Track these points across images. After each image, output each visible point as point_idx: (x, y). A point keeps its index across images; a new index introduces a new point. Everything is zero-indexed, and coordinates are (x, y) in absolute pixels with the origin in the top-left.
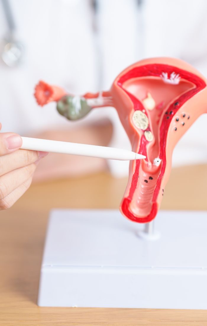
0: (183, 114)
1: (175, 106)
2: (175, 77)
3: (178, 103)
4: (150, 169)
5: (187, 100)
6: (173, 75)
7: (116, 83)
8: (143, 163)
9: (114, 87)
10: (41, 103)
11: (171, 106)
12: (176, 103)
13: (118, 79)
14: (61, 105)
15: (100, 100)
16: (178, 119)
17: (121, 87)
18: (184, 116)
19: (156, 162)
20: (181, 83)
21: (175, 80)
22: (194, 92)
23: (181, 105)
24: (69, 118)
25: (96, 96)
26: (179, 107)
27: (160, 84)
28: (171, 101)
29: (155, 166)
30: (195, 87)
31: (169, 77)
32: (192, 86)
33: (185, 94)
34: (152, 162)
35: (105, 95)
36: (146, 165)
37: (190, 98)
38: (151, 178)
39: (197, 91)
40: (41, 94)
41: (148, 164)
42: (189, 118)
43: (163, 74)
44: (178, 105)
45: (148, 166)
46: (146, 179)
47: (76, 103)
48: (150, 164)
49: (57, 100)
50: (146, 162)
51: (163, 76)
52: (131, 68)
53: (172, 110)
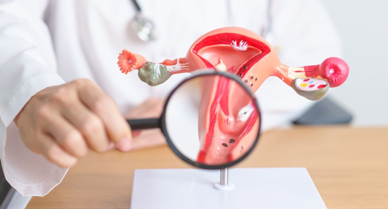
0: (251, 76)
1: (244, 69)
2: (243, 45)
3: (246, 66)
4: (231, 127)
5: (254, 63)
6: (241, 43)
7: (192, 50)
8: (221, 119)
9: (189, 54)
10: (125, 70)
11: (241, 69)
12: (244, 66)
13: (193, 47)
14: (143, 71)
15: (178, 67)
16: (246, 80)
17: (196, 54)
18: (252, 78)
19: (241, 114)
20: (249, 49)
21: (243, 47)
22: (260, 57)
23: (249, 68)
24: (150, 84)
25: (174, 63)
26: (248, 70)
27: (231, 51)
28: (240, 65)
29: (240, 121)
30: (261, 52)
31: (238, 44)
32: (259, 52)
33: (252, 59)
34: (236, 116)
35: (182, 61)
36: (225, 120)
37: (257, 62)
38: (232, 141)
39: (262, 56)
40: (125, 62)
41: (228, 120)
42: (256, 80)
43: (233, 42)
44: (247, 68)
45: (229, 122)
46: (224, 142)
47: (157, 69)
48: (231, 119)
49: (139, 68)
50: (225, 117)
51: (233, 43)
52: (204, 38)
53: (241, 73)
